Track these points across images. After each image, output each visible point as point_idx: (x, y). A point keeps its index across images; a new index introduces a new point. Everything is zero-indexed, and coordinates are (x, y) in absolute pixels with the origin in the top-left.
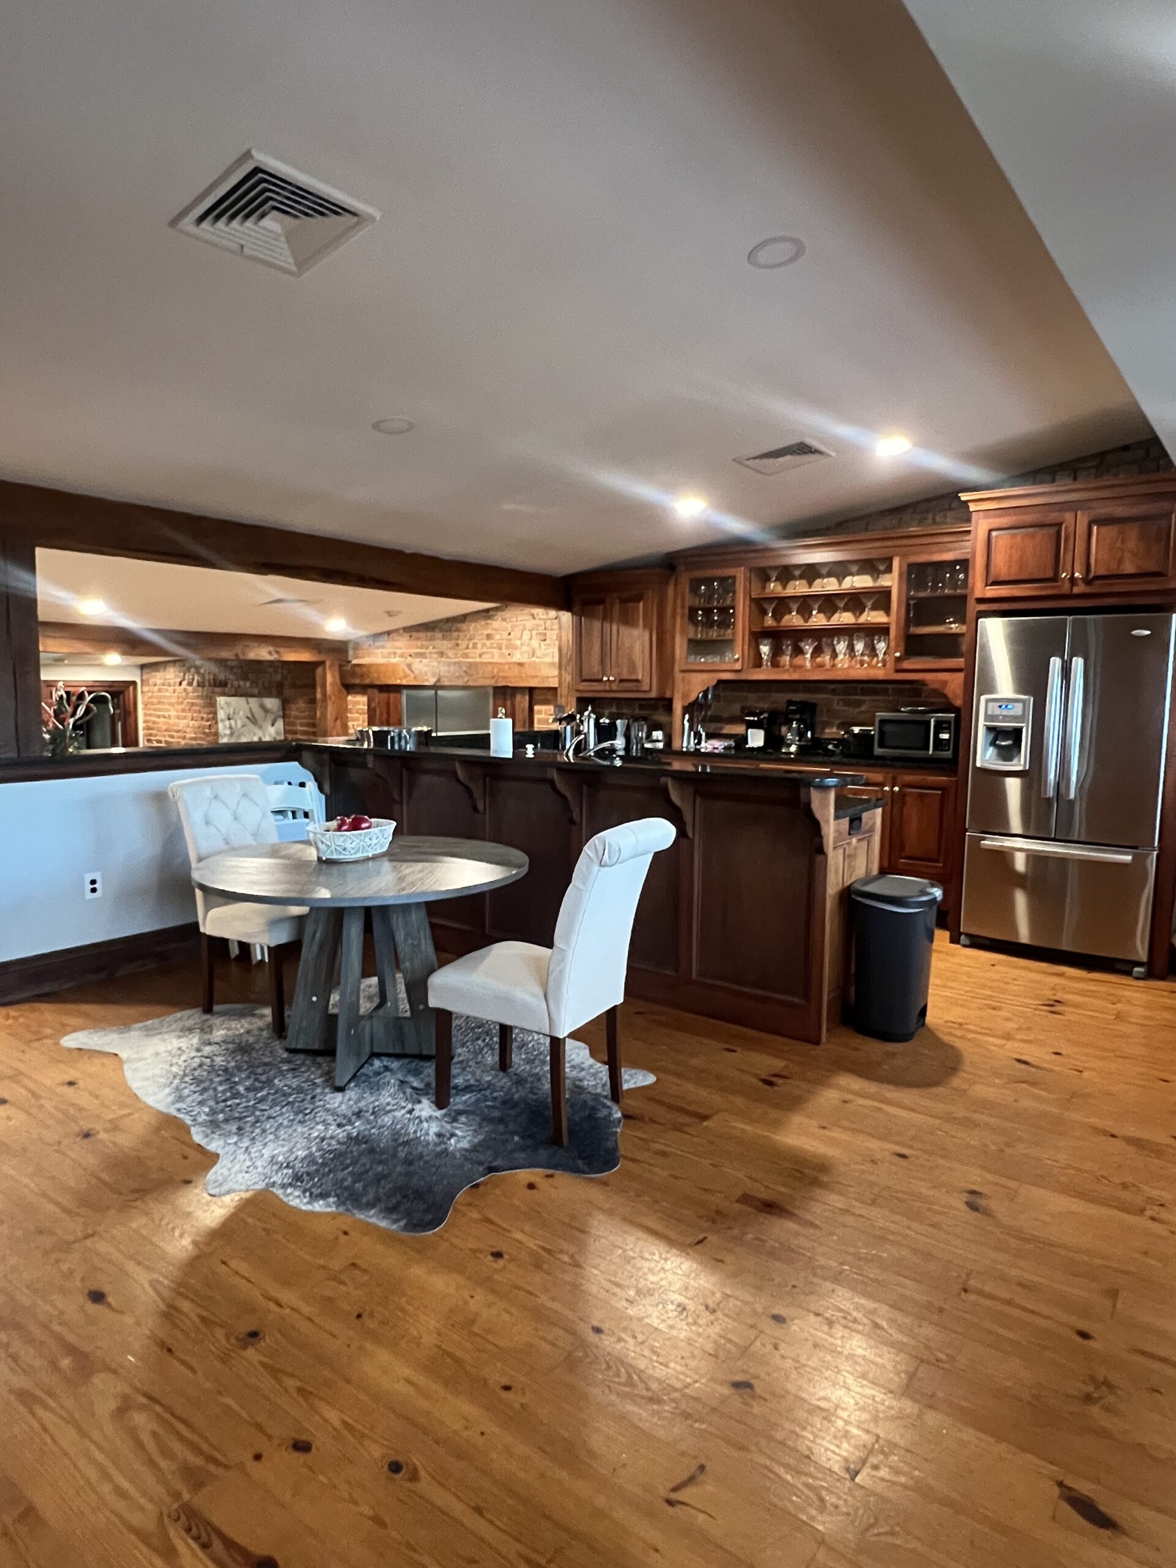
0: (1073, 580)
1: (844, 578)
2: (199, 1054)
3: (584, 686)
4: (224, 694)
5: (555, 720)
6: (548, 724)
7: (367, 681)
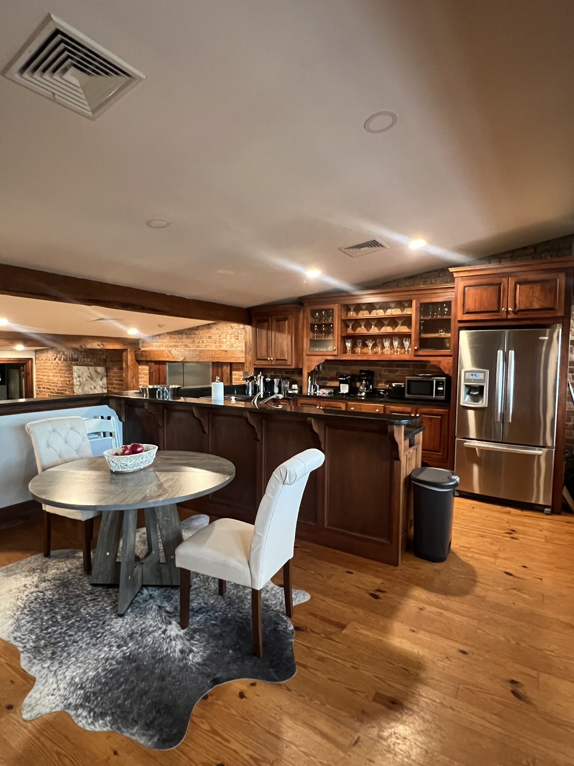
0: (507, 312)
1: (387, 310)
2: (37, 589)
3: (258, 362)
4: (77, 365)
5: (244, 379)
6: (239, 380)
7: (149, 359)
